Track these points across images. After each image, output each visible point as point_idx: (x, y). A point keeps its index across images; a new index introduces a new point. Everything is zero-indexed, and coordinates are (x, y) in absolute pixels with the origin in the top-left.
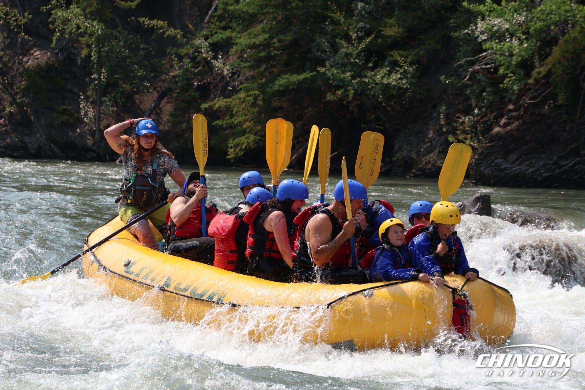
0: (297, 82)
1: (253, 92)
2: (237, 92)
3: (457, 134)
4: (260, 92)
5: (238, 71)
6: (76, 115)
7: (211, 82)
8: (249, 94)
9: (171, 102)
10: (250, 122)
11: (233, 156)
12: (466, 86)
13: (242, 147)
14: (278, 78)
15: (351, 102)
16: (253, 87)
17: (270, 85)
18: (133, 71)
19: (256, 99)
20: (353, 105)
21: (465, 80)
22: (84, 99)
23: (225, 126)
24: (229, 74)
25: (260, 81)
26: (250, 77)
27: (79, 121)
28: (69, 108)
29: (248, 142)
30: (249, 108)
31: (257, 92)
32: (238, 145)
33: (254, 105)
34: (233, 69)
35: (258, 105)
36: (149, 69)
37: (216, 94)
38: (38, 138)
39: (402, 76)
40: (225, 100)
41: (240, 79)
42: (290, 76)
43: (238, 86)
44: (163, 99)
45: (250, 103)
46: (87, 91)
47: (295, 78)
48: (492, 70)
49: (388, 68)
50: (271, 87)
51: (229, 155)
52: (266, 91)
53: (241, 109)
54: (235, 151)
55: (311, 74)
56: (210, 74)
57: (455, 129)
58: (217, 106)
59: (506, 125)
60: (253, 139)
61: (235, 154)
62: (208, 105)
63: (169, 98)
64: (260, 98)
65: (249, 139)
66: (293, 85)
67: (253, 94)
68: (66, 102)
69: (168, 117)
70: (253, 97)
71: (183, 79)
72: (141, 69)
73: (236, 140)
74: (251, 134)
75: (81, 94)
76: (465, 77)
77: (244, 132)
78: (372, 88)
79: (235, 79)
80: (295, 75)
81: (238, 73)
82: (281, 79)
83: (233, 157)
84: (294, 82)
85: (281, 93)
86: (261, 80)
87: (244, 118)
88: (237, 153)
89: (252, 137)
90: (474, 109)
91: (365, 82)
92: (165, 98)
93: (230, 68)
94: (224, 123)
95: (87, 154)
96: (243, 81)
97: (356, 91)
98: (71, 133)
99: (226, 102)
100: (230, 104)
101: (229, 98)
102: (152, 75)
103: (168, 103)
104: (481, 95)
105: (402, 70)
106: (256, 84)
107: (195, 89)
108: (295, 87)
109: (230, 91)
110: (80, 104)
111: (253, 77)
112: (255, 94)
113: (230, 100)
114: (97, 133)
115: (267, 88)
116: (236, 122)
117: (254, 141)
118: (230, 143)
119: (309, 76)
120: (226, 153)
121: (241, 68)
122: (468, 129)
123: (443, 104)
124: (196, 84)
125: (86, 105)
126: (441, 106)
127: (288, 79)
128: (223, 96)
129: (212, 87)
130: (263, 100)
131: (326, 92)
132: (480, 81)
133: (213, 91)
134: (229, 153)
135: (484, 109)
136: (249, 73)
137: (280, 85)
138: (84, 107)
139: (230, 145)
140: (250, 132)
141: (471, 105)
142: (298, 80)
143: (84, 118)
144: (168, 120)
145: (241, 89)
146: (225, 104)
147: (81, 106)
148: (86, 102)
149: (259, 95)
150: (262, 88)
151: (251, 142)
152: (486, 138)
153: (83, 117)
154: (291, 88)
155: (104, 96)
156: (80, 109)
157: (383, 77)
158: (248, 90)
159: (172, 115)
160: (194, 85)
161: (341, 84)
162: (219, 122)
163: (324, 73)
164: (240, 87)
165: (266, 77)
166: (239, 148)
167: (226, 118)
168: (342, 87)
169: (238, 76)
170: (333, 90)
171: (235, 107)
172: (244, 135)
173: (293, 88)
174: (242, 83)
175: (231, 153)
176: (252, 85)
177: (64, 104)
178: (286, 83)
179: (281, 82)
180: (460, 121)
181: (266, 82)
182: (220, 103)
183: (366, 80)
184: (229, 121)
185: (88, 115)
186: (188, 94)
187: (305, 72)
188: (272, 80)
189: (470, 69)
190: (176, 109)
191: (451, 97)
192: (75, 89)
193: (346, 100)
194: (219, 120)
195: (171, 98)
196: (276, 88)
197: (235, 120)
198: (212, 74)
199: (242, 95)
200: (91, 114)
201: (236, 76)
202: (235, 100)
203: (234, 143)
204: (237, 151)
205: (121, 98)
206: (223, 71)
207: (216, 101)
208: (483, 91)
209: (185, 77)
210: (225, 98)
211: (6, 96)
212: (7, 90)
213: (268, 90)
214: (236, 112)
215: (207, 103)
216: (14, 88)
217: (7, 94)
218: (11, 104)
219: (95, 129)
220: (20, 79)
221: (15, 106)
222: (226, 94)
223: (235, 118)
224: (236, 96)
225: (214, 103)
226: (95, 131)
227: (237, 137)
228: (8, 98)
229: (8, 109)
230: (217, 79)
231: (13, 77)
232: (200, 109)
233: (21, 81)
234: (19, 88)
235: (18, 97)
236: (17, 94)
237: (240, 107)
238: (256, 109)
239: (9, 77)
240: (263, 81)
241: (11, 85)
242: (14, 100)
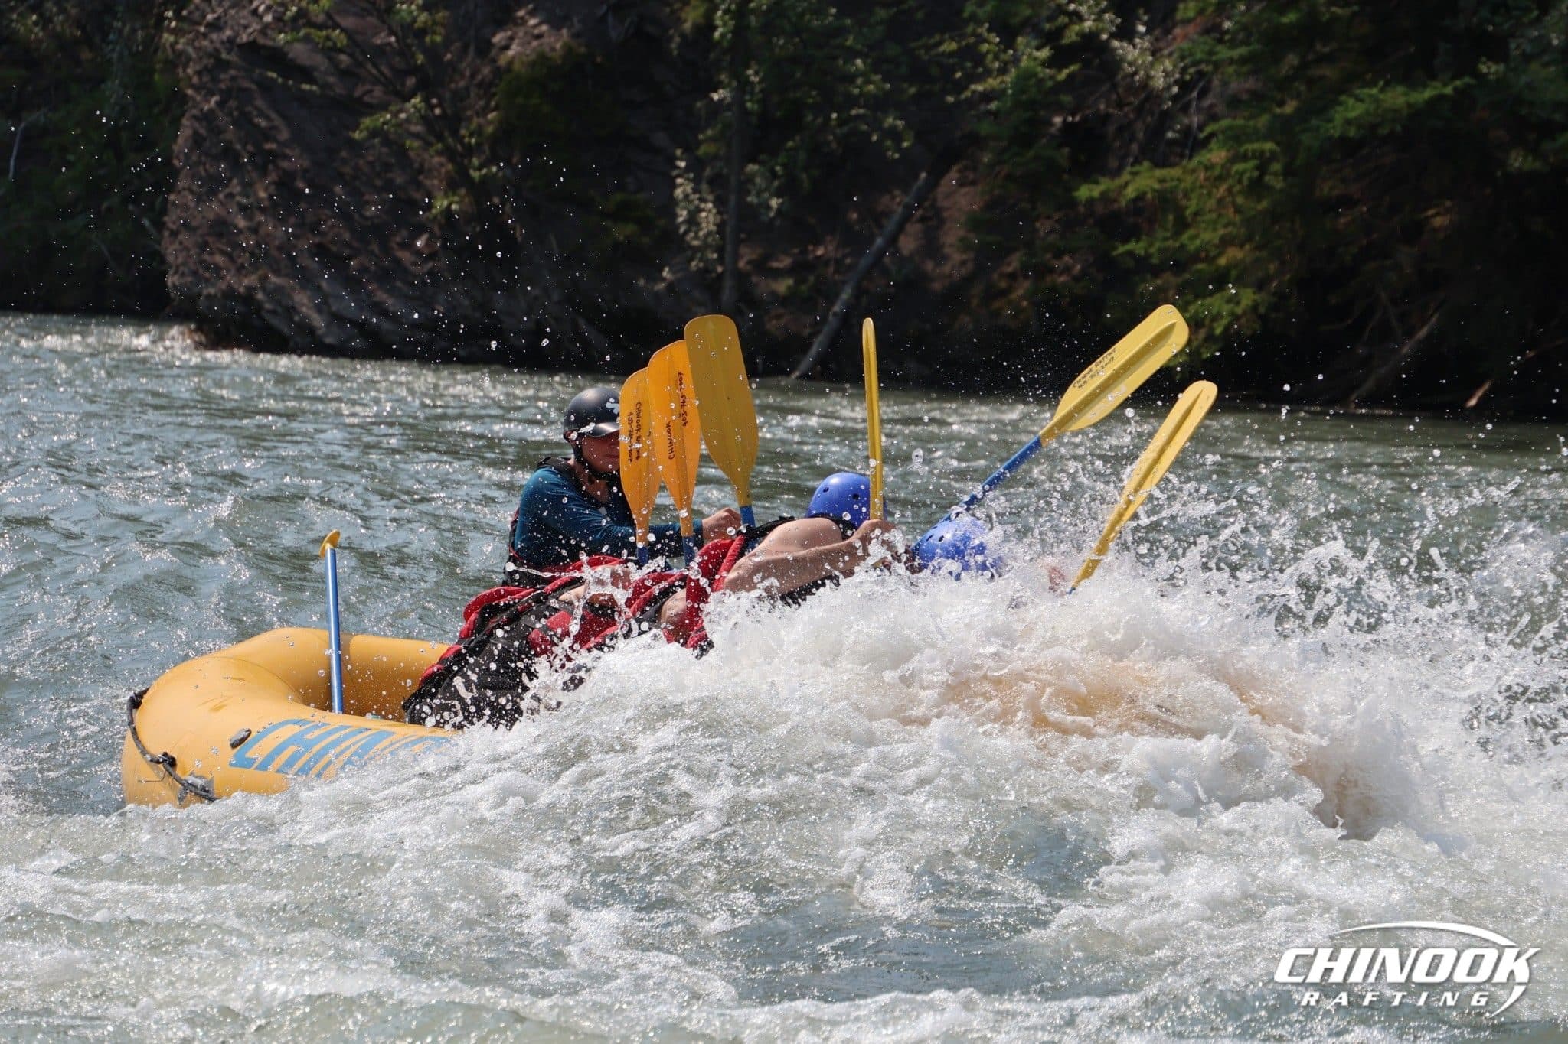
0: (1405, 112)
1: (1256, 146)
2: (1204, 143)
4: (1278, 144)
5: (1201, 74)
6: (662, 222)
7: (1108, 116)
8: (1242, 150)
9: (973, 183)
10: (1242, 246)
13: (1212, 329)
14: (1343, 98)
16: (1256, 131)
17: (1314, 122)
18: (851, 79)
19: (1262, 169)
22: (687, 169)
23: (1155, 261)
24: (1168, 88)
25: (1278, 111)
27: (671, 243)
28: (641, 197)
29: (1233, 314)
30: (1240, 200)
31: (1269, 146)
32: (1201, 324)
33: (1256, 188)
34: (1184, 70)
35: (1269, 188)
36: (904, 69)
37: (1126, 156)
40: (1159, 173)
41: (1207, 103)
42: (1382, 90)
43: (1201, 128)
44: (947, 170)
45: (1245, 182)
46: (699, 144)
47: (1397, 98)
50: (1318, 128)
52: (1300, 143)
53: (1211, 203)
55: (1458, 83)
56: (1107, 86)
58: (1130, 192)
60: (1250, 303)
62: (1102, 187)
63: (965, 168)
64: (1276, 167)
65: (1238, 303)
66: (1393, 121)
67: (1254, 151)
68: (630, 179)
69: (962, 233)
70: (1255, 162)
71: (1018, 104)
72: (876, 73)
73: (1192, 308)
74: (1246, 286)
75: (679, 152)
77: (1220, 280)
79: (1189, 103)
80: (1400, 89)
81: (1201, 84)
82: (1351, 101)
84: (1395, 111)
85: (1347, 147)
86: (1282, 104)
87: (1221, 232)
89: (1248, 297)
92: (955, 168)
93: (1175, 66)
94: (1152, 250)
96: (1220, 109)
98: (642, 282)
99: (1162, 181)
100: (1176, 187)
101: (1172, 165)
102: (913, 90)
103: (961, 184)
106: (1265, 118)
107: (1053, 136)
108: (1399, 128)
109: (1172, 142)
110: (674, 186)
111: (1257, 96)
112: (1262, 152)
113: (1175, 172)
114: (728, 284)
115: (1304, 131)
116: (1192, 247)
117: (1255, 307)
119: (1448, 90)
121: (1216, 65)
124: (1058, 120)
125: (695, 191)
127: (1376, 100)
128: (1151, 160)
129: (1111, 129)
130: (1288, 172)
131: (1505, 148)
133: (1117, 144)
136: (1242, 84)
137: (1348, 122)
138: (686, 196)
140: (1241, 280)
142: (1409, 105)
143: (686, 233)
144: (962, 239)
145: (1212, 135)
146: (1157, 186)
147: (678, 192)
148: (693, 181)
149: (1273, 158)
150: (1283, 131)
151: (1245, 313)
153: (682, 229)
154: (1384, 131)
155: (754, 161)
156: (673, 202)
158: (1236, 137)
159: (975, 224)
160: (1052, 124)
162: (1137, 247)
163: (1500, 84)
164: (1208, 130)
165: (1298, 96)
167: (1160, 234)
169: (1203, 94)
170: (1532, 136)
171: (1193, 196)
172: (1222, 288)
173: (1392, 133)
174: (1214, 118)
176: (1252, 123)
177: (621, 187)
178: (1367, 113)
179: (1352, 110)
181: (1298, 110)
182: (1140, 181)
184: (1170, 243)
185: (698, 224)
186: (1031, 153)
187: (1433, 77)
188: (1320, 104)
190: (989, 207)
192: (660, 138)
194: (1138, 240)
195: (975, 169)
196: (1335, 130)
197: (1193, 238)
198: (1114, 87)
199: (1216, 155)
200: (709, 218)
201: (1195, 94)
202: (1193, 171)
204: (1195, 344)
205: (807, 169)
206: (1149, 77)
207: (1126, 176)
209: (1024, 97)
210: (1159, 164)
211: (436, 160)
212: (440, 138)
213: (1306, 139)
214: (1196, 214)
215: (1097, 182)
216: (463, 132)
217: (440, 153)
218: (452, 187)
219: (720, 269)
220: (482, 103)
221: (463, 191)
222: (1159, 153)
223: (1191, 232)
224: (1195, 161)
225: (1119, 181)
226: (720, 276)
227: (1197, 297)
228: (442, 165)
229: (440, 204)
230: (1129, 104)
231: (460, 97)
232: (1073, 203)
233: (486, 110)
234: (479, 132)
235: (475, 161)
236: (470, 151)
237: (1210, 194)
238: (1264, 204)
239: (448, 95)
240: (1289, 108)
241: (453, 121)
242: (463, 171)
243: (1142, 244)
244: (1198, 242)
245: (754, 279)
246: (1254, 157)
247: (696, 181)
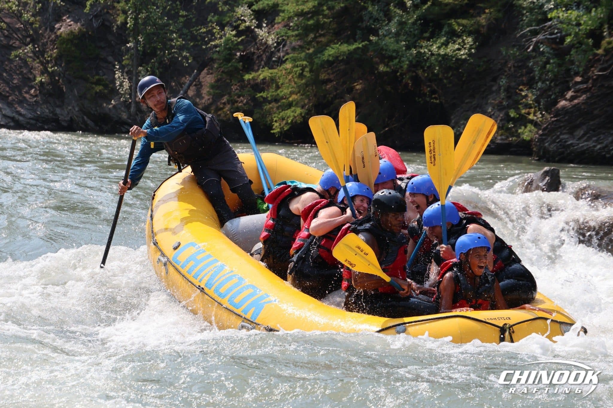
0: (347, 52)
1: (301, 63)
2: (284, 62)
3: (519, 108)
4: (308, 62)
5: (283, 40)
6: (111, 85)
7: (254, 53)
8: (296, 64)
9: (212, 74)
10: (297, 94)
11: (279, 130)
12: (529, 58)
13: (287, 121)
14: (328, 48)
15: (405, 74)
16: (301, 58)
17: (319, 55)
18: (172, 40)
19: (303, 70)
20: (408, 77)
21: (529, 50)
22: (119, 69)
23: (269, 99)
24: (273, 44)
25: (307, 52)
26: (297, 47)
27: (114, 92)
28: (104, 77)
29: (294, 116)
30: (296, 80)
31: (305, 63)
32: (283, 119)
33: (301, 76)
34: (278, 38)
35: (305, 76)
36: (189, 37)
37: (260, 65)
38: (70, 110)
39: (460, 47)
40: (270, 71)
41: (285, 49)
42: (340, 45)
43: (283, 57)
44: (203, 69)
45: (298, 74)
46: (123, 60)
47: (345, 48)
48: (558, 40)
49: (445, 38)
50: (320, 57)
51: (274, 129)
52: (314, 62)
53: (287, 81)
54: (280, 125)
55: (363, 43)
56: (254, 43)
57: (517, 103)
58: (261, 77)
59: (572, 98)
60: (299, 112)
61: (281, 128)
62: (252, 75)
63: (209, 69)
64: (307, 69)
65: (296, 112)
66: (343, 55)
68: (100, 72)
69: (208, 90)
70: (300, 68)
71: (225, 49)
72: (180, 38)
73: (281, 114)
74: (298, 107)
75: (116, 63)
76: (528, 48)
77: (290, 105)
78: (428, 58)
79: (280, 49)
80: (346, 45)
81: (283, 43)
82: (330, 49)
83: (279, 132)
84: (344, 52)
85: (330, 63)
86: (309, 49)
87: (290, 90)
88: (283, 128)
89: (299, 111)
90: (537, 83)
91: (421, 52)
92: (206, 69)
93: (275, 37)
94: (268, 95)
95: (122, 128)
96: (289, 51)
97: (411, 62)
98: (105, 105)
99: (271, 73)
100: (276, 75)
101: (275, 69)
102: (192, 44)
103: (208, 74)
104: (545, 67)
105: (460, 41)
106: (303, 54)
107: (237, 59)
108: (345, 57)
109: (274, 61)
110: (115, 74)
111: (301, 47)
112: (303, 65)
113: (275, 71)
114: (133, 105)
115: (315, 58)
116: (281, 95)
117: (301, 114)
118: (275, 117)
119: (360, 46)
120: (271, 127)
121: (288, 37)
122: (531, 102)
123: (504, 77)
124: (238, 54)
125: (122, 76)
126: (502, 78)
127: (338, 48)
128: (268, 67)
129: (255, 57)
130: (311, 71)
131: (378, 64)
132: (543, 52)
133: (257, 62)
134: (274, 127)
135: (548, 83)
136: (296, 43)
137: (330, 55)
138: (119, 77)
139: (275, 119)
140: (296, 105)
141: (533, 78)
142: (348, 50)
143: (119, 89)
144: (208, 92)
145: (287, 59)
146: (270, 75)
147: (116, 76)
148: (121, 72)
149: (306, 66)
150: (310, 58)
151: (298, 116)
152: (550, 114)
154: (341, 58)
155: (141, 66)
156: (115, 79)
157: (439, 48)
158: (294, 60)
159: (212, 87)
160: (236, 55)
161: (394, 54)
162: (264, 94)
163: (377, 43)
164: (286, 58)
165: (314, 47)
166: (284, 122)
167: (271, 90)
168: (396, 58)
169: (284, 46)
170: (386, 60)
171: (281, 78)
172: (290, 108)
173: (343, 59)
174: (288, 54)
175: (276, 127)
176: (299, 55)
177: (98, 74)
178: (335, 52)
179: (331, 52)
180: (523, 94)
181: (314, 52)
182: (264, 74)
183: (422, 51)
184: (274, 93)
185: (123, 86)
186: (230, 64)
187: (356, 41)
188: (321, 50)
189: (534, 39)
190: (217, 81)
191: (512, 69)
192: (110, 59)
193: (400, 71)
194: (264, 92)
195: (212, 69)
196: (325, 58)
197: (281, 92)
198: (256, 43)
199: (288, 65)
200: (126, 84)
201: (281, 46)
202: (281, 70)
203: (279, 116)
204: (282, 125)
205: (158, 69)
206: (267, 40)
207: (260, 72)
208: (548, 62)
209: (227, 46)
210: (270, 68)
211: (37, 65)
212: (38, 58)
213: (316, 60)
214: (282, 84)
215: (251, 74)
216: (46, 56)
217: (38, 63)
218: (42, 73)
219: (130, 101)
220: (52, 47)
221: (46, 75)
222: (270, 65)
223: (281, 90)
224: (282, 67)
225: (257, 74)
226: (130, 103)
227: (282, 111)
228: (39, 67)
229: (38, 79)
230: (261, 49)
231: (44, 45)
232: (243, 80)
233: (53, 49)
234: (51, 56)
235: (50, 65)
236: (48, 62)
237: (286, 77)
238: (304, 81)
239: (40, 44)
240: (311, 51)
241: (42, 53)
242: (46, 69)
243: (265, 94)
244: (283, 93)
245: (141, 104)
246: (300, 66)
247: (122, 73)
